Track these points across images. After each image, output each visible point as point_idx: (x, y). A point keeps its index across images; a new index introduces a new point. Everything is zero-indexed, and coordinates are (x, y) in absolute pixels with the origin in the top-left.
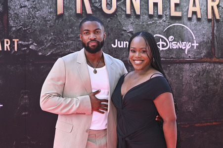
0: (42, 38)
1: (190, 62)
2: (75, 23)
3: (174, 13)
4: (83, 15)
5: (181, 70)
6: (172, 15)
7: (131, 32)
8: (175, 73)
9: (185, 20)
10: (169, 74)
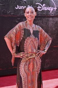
1: (52, 17)
7: (25, 2)
8: (45, 22)
10: (42, 22)
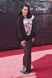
0: (3, 7)
1: (45, 14)
2: (12, 3)
4: (15, 1)
5: (43, 16)
6: (40, 1)
9: (44, 2)
10: (39, 18)
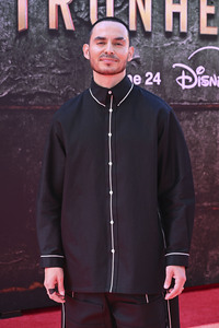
2: (47, 44)
3: (205, 30)
4: (60, 32)
5: (215, 120)
6: (202, 32)
7: (136, 60)
8: (205, 125)
10: (196, 127)
